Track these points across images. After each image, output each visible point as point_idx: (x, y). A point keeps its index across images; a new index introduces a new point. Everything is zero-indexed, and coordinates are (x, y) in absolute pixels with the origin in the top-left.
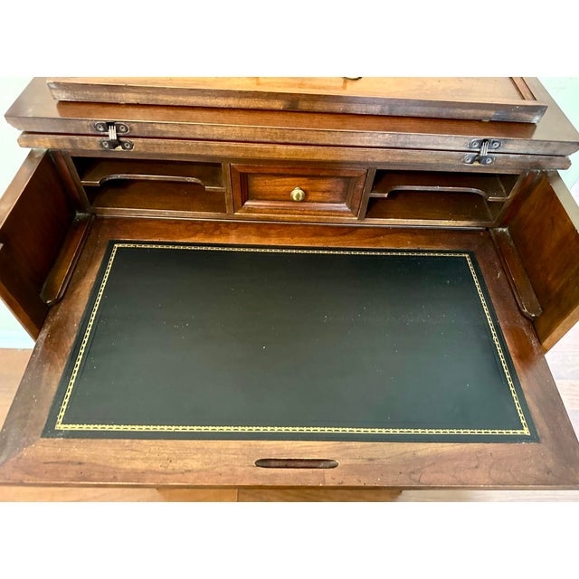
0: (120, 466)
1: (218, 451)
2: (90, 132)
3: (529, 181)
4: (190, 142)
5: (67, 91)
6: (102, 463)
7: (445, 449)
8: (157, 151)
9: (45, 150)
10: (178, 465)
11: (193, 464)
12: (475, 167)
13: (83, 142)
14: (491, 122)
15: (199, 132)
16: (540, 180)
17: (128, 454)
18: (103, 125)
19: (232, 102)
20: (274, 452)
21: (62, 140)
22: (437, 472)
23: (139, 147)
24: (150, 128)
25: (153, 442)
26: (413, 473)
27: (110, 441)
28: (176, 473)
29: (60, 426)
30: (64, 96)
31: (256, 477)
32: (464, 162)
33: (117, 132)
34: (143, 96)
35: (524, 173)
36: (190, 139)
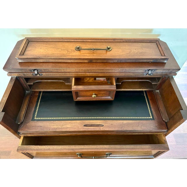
0: (51, 127)
1: (75, 123)
2: (29, 72)
3: (164, 79)
4: (60, 73)
5: (22, 60)
6: (46, 126)
7: (130, 122)
8: (50, 76)
9: (16, 77)
10: (65, 126)
11: (68, 126)
12: (147, 76)
13: (27, 74)
14: (152, 63)
15: (62, 71)
16: (167, 79)
17: (53, 124)
18: (33, 70)
19: (72, 61)
20: (88, 123)
21: (21, 74)
22: (128, 127)
23: (44, 75)
24: (47, 70)
25: (59, 121)
26: (122, 127)
27: (48, 121)
28: (64, 128)
29: (35, 118)
30: (20, 61)
31: (84, 129)
32: (144, 75)
33: (37, 71)
34: (45, 60)
35: (163, 77)
36: (60, 72)
